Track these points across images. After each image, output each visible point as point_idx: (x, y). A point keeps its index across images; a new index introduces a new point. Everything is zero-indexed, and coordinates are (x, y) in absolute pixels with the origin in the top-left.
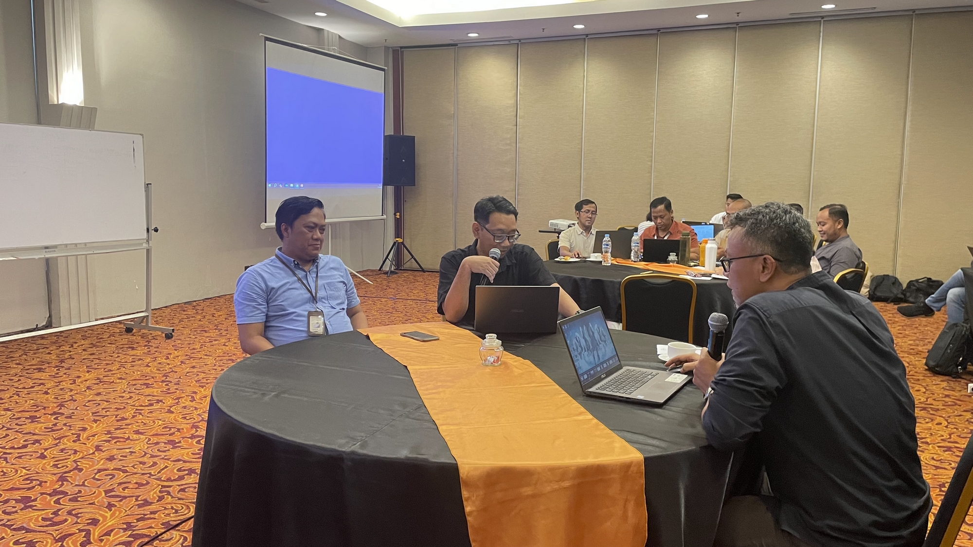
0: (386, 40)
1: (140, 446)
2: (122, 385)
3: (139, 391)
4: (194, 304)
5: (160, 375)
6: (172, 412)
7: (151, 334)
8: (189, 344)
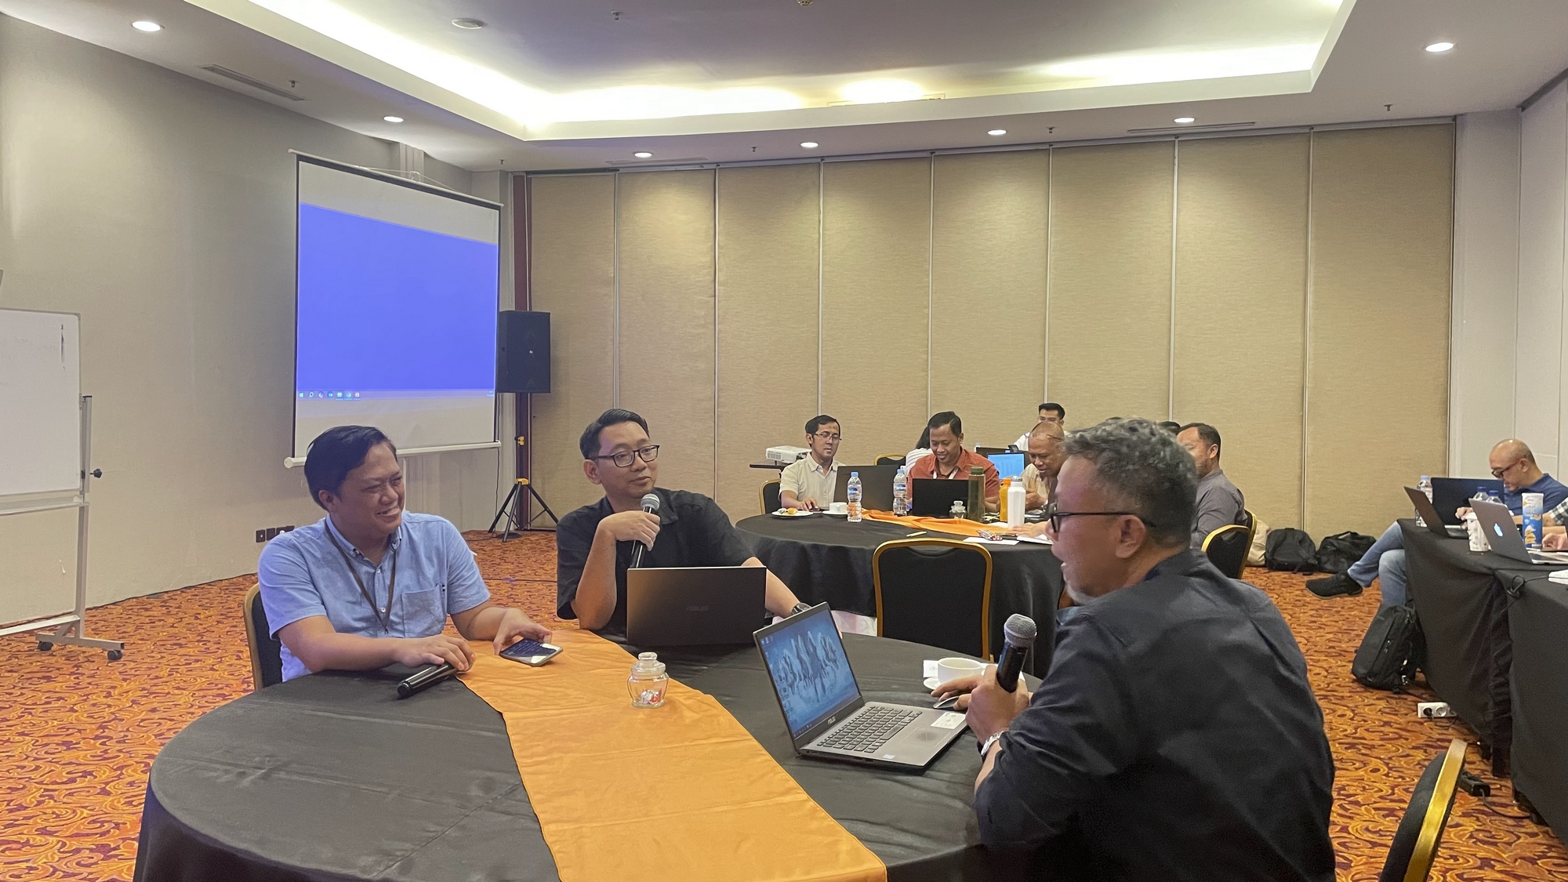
0: (502, 161)
1: (46, 857)
2: (25, 746)
3: (53, 756)
4: (166, 597)
5: (93, 726)
6: (109, 794)
7: (84, 652)
8: (150, 669)
